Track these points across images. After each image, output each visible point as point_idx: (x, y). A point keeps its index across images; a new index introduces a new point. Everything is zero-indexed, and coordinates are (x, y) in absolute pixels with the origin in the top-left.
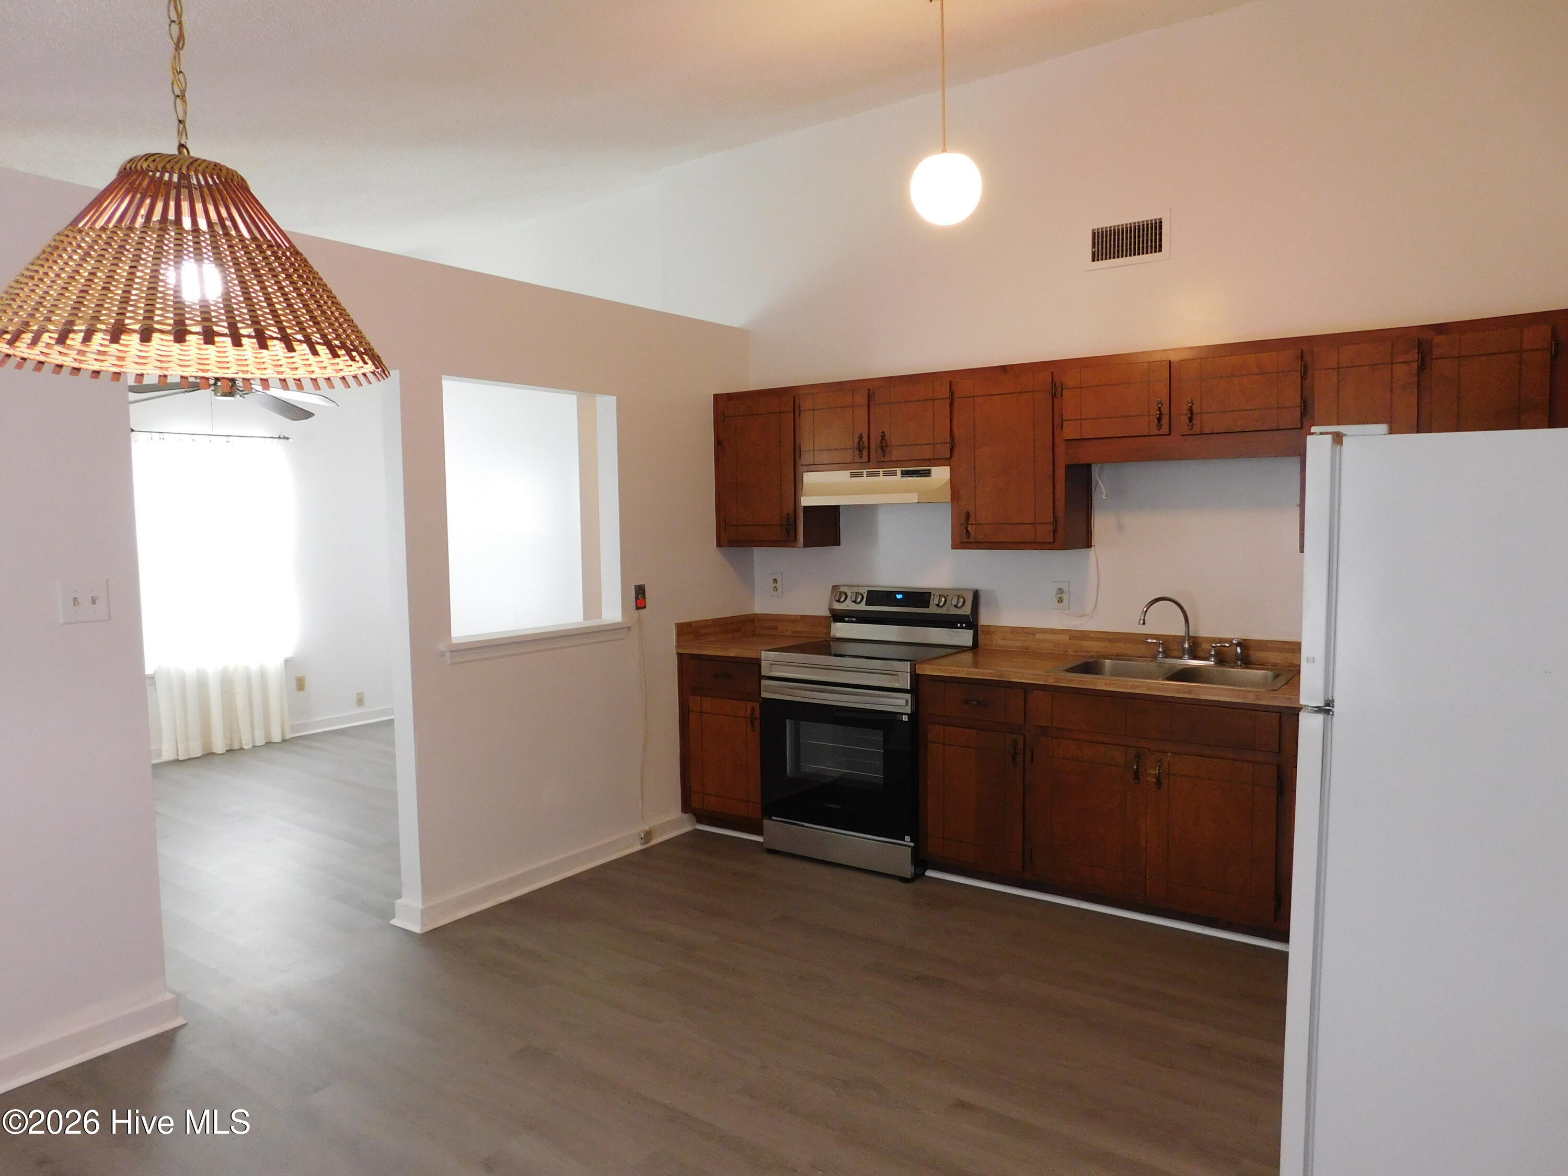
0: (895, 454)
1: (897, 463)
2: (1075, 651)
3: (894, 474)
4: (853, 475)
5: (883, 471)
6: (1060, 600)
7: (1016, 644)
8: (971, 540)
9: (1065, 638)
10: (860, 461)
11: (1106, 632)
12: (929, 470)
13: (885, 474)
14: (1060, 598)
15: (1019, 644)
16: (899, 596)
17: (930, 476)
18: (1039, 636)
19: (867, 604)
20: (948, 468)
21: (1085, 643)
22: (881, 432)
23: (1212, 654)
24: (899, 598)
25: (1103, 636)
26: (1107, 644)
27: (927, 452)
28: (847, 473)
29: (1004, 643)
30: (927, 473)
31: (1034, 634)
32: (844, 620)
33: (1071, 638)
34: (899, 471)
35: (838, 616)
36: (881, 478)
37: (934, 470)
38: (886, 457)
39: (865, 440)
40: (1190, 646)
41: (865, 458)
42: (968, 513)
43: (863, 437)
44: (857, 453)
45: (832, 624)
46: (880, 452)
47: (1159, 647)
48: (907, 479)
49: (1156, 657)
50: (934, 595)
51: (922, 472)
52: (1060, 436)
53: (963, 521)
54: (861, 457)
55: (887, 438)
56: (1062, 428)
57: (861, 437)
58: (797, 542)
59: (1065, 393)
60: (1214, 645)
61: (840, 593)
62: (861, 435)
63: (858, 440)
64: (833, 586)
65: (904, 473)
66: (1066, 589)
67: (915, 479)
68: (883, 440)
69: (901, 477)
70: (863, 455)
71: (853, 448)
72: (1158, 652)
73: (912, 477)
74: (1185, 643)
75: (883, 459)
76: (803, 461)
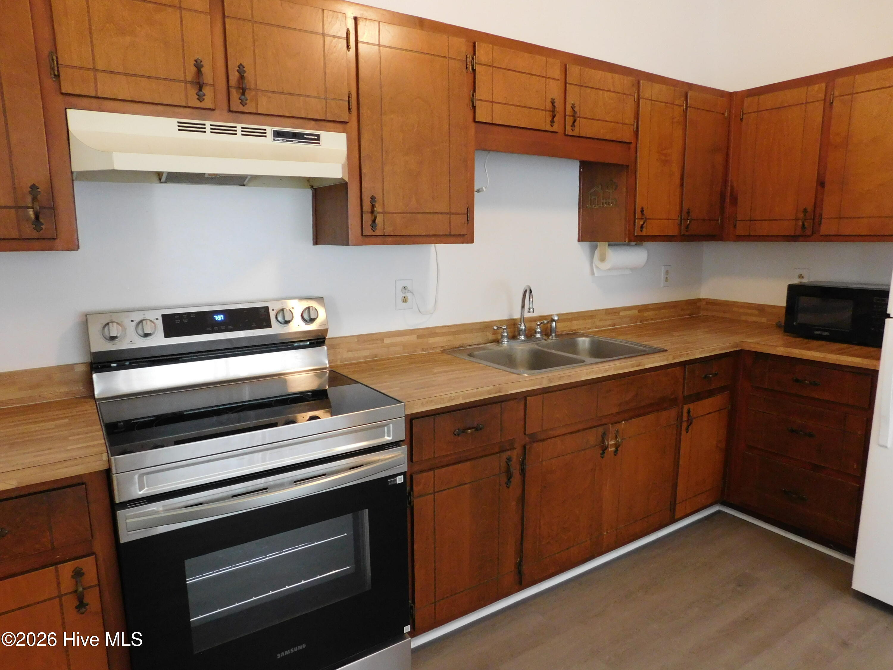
0: (263, 103)
1: (270, 117)
2: (423, 350)
3: (262, 134)
4: (182, 127)
5: (242, 128)
6: (405, 299)
7: (363, 353)
8: (378, 233)
9: (413, 338)
10: (197, 105)
11: (448, 326)
12: (318, 136)
13: (246, 133)
14: (405, 297)
15: (367, 353)
16: (219, 318)
17: (319, 143)
18: (387, 341)
19: (167, 335)
20: (344, 136)
21: (432, 340)
22: (238, 64)
23: (538, 331)
24: (220, 319)
25: (444, 330)
26: (450, 338)
27: (315, 109)
28: (171, 123)
29: (350, 355)
30: (317, 139)
31: (382, 340)
32: (110, 367)
33: (419, 337)
34: (269, 130)
35: (101, 363)
36: (239, 139)
37: (324, 135)
38: (246, 104)
39: (206, 70)
40: (525, 327)
41: (208, 103)
42: (373, 199)
43: (202, 66)
44: (193, 92)
45: (94, 376)
46: (235, 95)
47: (503, 332)
48: (283, 145)
49: (497, 341)
50: (273, 310)
51: (305, 136)
52: (471, 118)
53: (367, 207)
54: (201, 98)
55: (249, 75)
56: (474, 107)
57: (198, 66)
58: (58, 240)
59: (478, 68)
60: (539, 323)
61: (108, 324)
62: (199, 61)
63: (193, 69)
64: (85, 314)
65: (278, 134)
66: (409, 288)
67: (295, 146)
68: (242, 77)
69: (274, 140)
70: (204, 95)
71: (185, 82)
72: (502, 337)
73: (292, 141)
74: (521, 325)
75: (242, 108)
76: (66, 88)
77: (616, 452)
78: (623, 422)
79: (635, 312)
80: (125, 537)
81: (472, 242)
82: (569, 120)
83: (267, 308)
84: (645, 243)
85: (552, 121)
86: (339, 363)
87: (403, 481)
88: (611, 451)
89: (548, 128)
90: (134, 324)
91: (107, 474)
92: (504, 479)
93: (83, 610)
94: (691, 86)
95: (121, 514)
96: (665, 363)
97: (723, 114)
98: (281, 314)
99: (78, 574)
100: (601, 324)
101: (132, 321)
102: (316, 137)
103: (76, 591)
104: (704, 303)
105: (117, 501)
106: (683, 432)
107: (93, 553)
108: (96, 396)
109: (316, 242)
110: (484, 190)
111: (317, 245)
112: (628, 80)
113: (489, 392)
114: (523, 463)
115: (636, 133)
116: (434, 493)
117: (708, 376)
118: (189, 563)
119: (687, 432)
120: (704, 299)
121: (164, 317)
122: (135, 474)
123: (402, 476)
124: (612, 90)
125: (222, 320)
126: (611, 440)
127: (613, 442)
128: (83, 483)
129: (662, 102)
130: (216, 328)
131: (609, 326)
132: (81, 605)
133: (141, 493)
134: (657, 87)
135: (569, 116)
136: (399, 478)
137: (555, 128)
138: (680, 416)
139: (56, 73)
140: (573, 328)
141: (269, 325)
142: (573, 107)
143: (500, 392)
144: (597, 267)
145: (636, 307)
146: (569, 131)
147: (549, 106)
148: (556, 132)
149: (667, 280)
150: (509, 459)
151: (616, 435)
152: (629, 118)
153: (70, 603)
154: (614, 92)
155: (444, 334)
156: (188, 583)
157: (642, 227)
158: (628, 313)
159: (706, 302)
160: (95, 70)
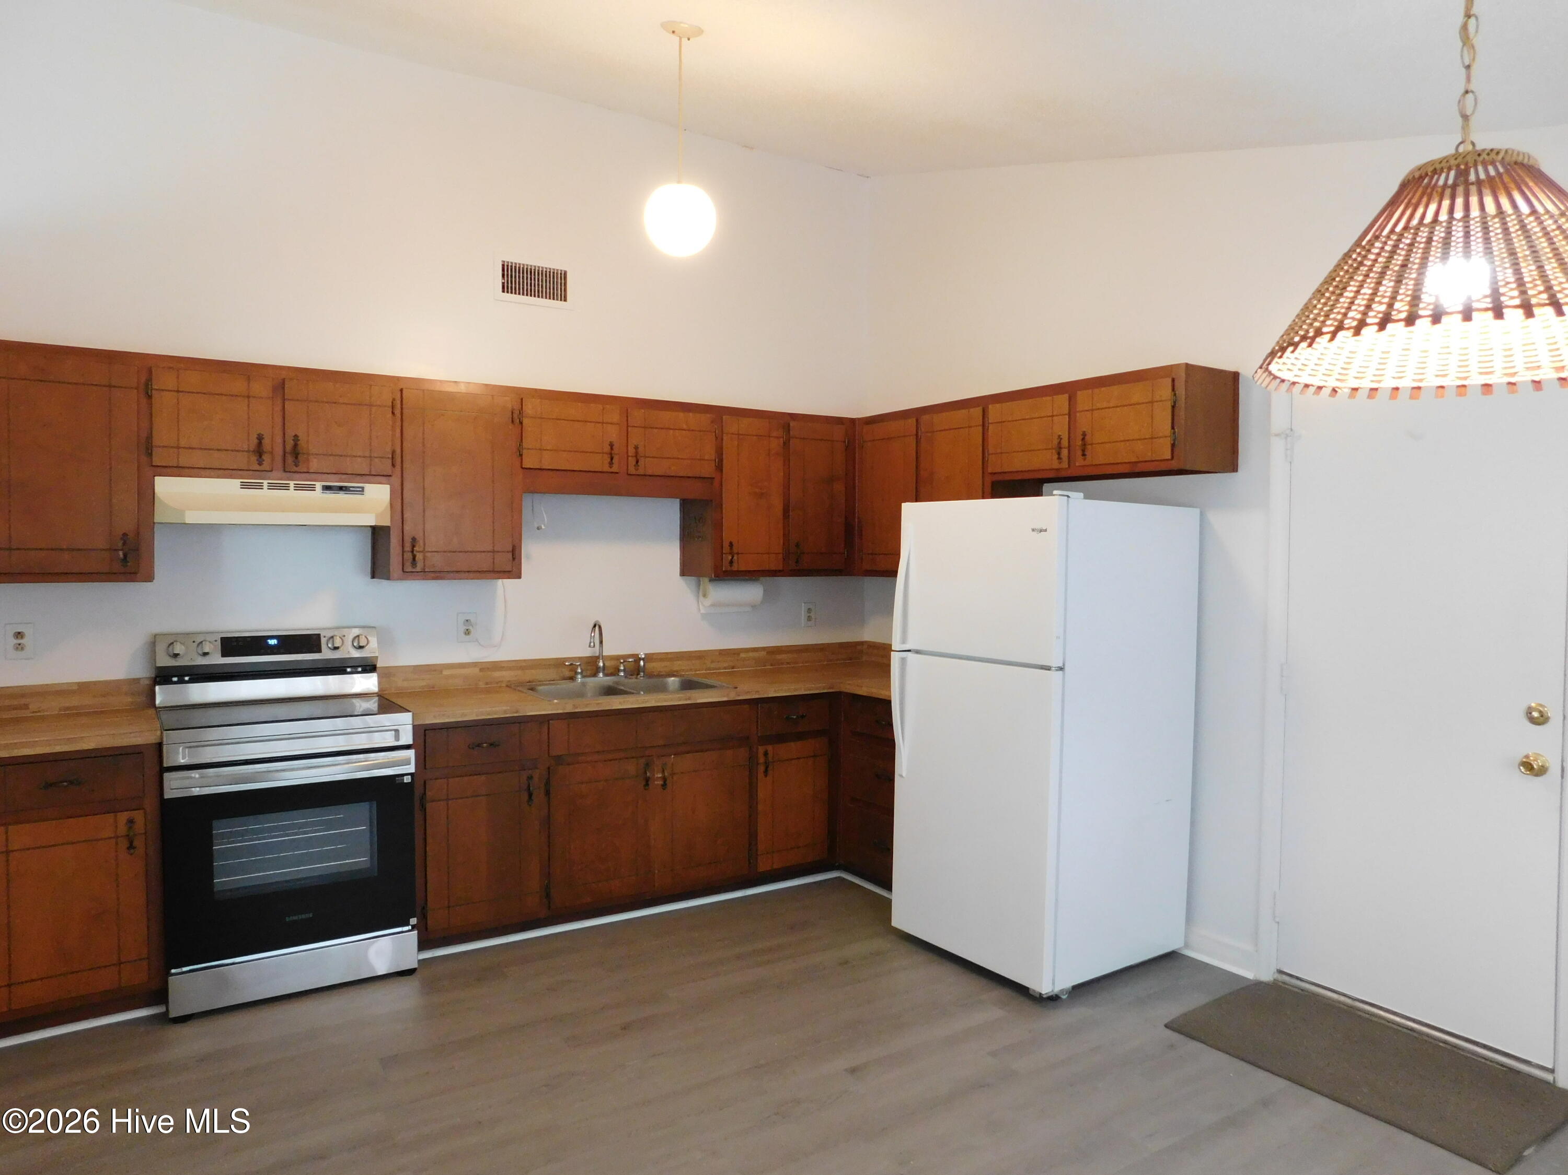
0: (314, 464)
1: (319, 474)
2: (487, 684)
3: (312, 488)
4: (244, 486)
5: (295, 484)
6: (467, 632)
7: (420, 683)
8: (418, 569)
9: (476, 671)
10: (258, 467)
11: (515, 661)
12: (363, 488)
13: (298, 488)
14: (467, 630)
15: (422, 683)
16: (273, 642)
17: (362, 494)
19: (224, 655)
20: (387, 487)
22: (294, 434)
23: (621, 670)
24: (273, 644)
25: (511, 665)
26: (519, 672)
27: (361, 466)
28: (237, 482)
30: (362, 491)
32: (172, 681)
33: (481, 670)
34: (319, 485)
35: (164, 676)
36: (292, 494)
37: (369, 487)
38: (299, 466)
39: (266, 442)
40: (604, 664)
41: (266, 466)
42: (414, 539)
43: (263, 438)
44: (254, 458)
45: (157, 688)
46: (290, 459)
47: (577, 669)
48: (331, 496)
49: (572, 678)
50: (325, 637)
51: (351, 489)
52: (518, 464)
53: (408, 547)
54: (260, 464)
55: (302, 443)
56: (521, 455)
57: (260, 438)
58: (139, 574)
59: (525, 421)
60: (622, 661)
61: (173, 643)
62: (261, 435)
63: (256, 441)
64: (154, 634)
65: (327, 488)
66: (472, 620)
67: (341, 496)
68: (296, 445)
69: (322, 493)
70: (264, 461)
71: (248, 451)
72: (576, 673)
73: (338, 493)
74: (599, 662)
75: (295, 469)
76: (156, 461)
77: (664, 786)
78: (673, 756)
79: (763, 653)
80: (168, 795)
81: (520, 577)
82: (632, 461)
83: (319, 635)
84: (761, 578)
85: (611, 463)
86: (393, 691)
87: (410, 781)
88: (658, 784)
89: (606, 468)
90: (195, 644)
91: (160, 745)
92: (525, 797)
93: (132, 851)
94: (793, 416)
95: (167, 776)
96: (725, 699)
97: (845, 442)
98: (331, 641)
99: (131, 822)
100: (712, 666)
101: (194, 642)
102: (361, 489)
103: (128, 835)
104: (865, 647)
105: (165, 765)
106: (761, 775)
107: (144, 809)
108: (157, 706)
109: (373, 577)
110: (543, 527)
111: (374, 579)
112: (705, 418)
113: (505, 712)
114: (548, 783)
115: (720, 468)
116: (448, 799)
117: (790, 717)
118: (215, 823)
119: (766, 776)
120: (866, 642)
121: (222, 639)
122: (180, 747)
123: (410, 777)
124: (685, 427)
125: (275, 644)
126: (657, 774)
127: (660, 775)
128: (142, 753)
129: (754, 436)
130: (269, 651)
131: (725, 668)
132: (131, 847)
133: (182, 761)
134: (745, 422)
135: (632, 456)
136: (406, 778)
137: (615, 468)
138: (752, 758)
139: (150, 451)
140: (675, 669)
141: (319, 651)
142: (636, 448)
143: (517, 712)
144: (702, 603)
145: (764, 649)
146: (632, 470)
147: (607, 449)
148: (617, 473)
149: (809, 618)
150: (530, 778)
151: (663, 768)
152: (709, 452)
153: (124, 844)
154: (689, 430)
155: (510, 669)
156: (215, 849)
157: (731, 562)
158: (756, 655)
159: (868, 645)
160: (178, 448)
